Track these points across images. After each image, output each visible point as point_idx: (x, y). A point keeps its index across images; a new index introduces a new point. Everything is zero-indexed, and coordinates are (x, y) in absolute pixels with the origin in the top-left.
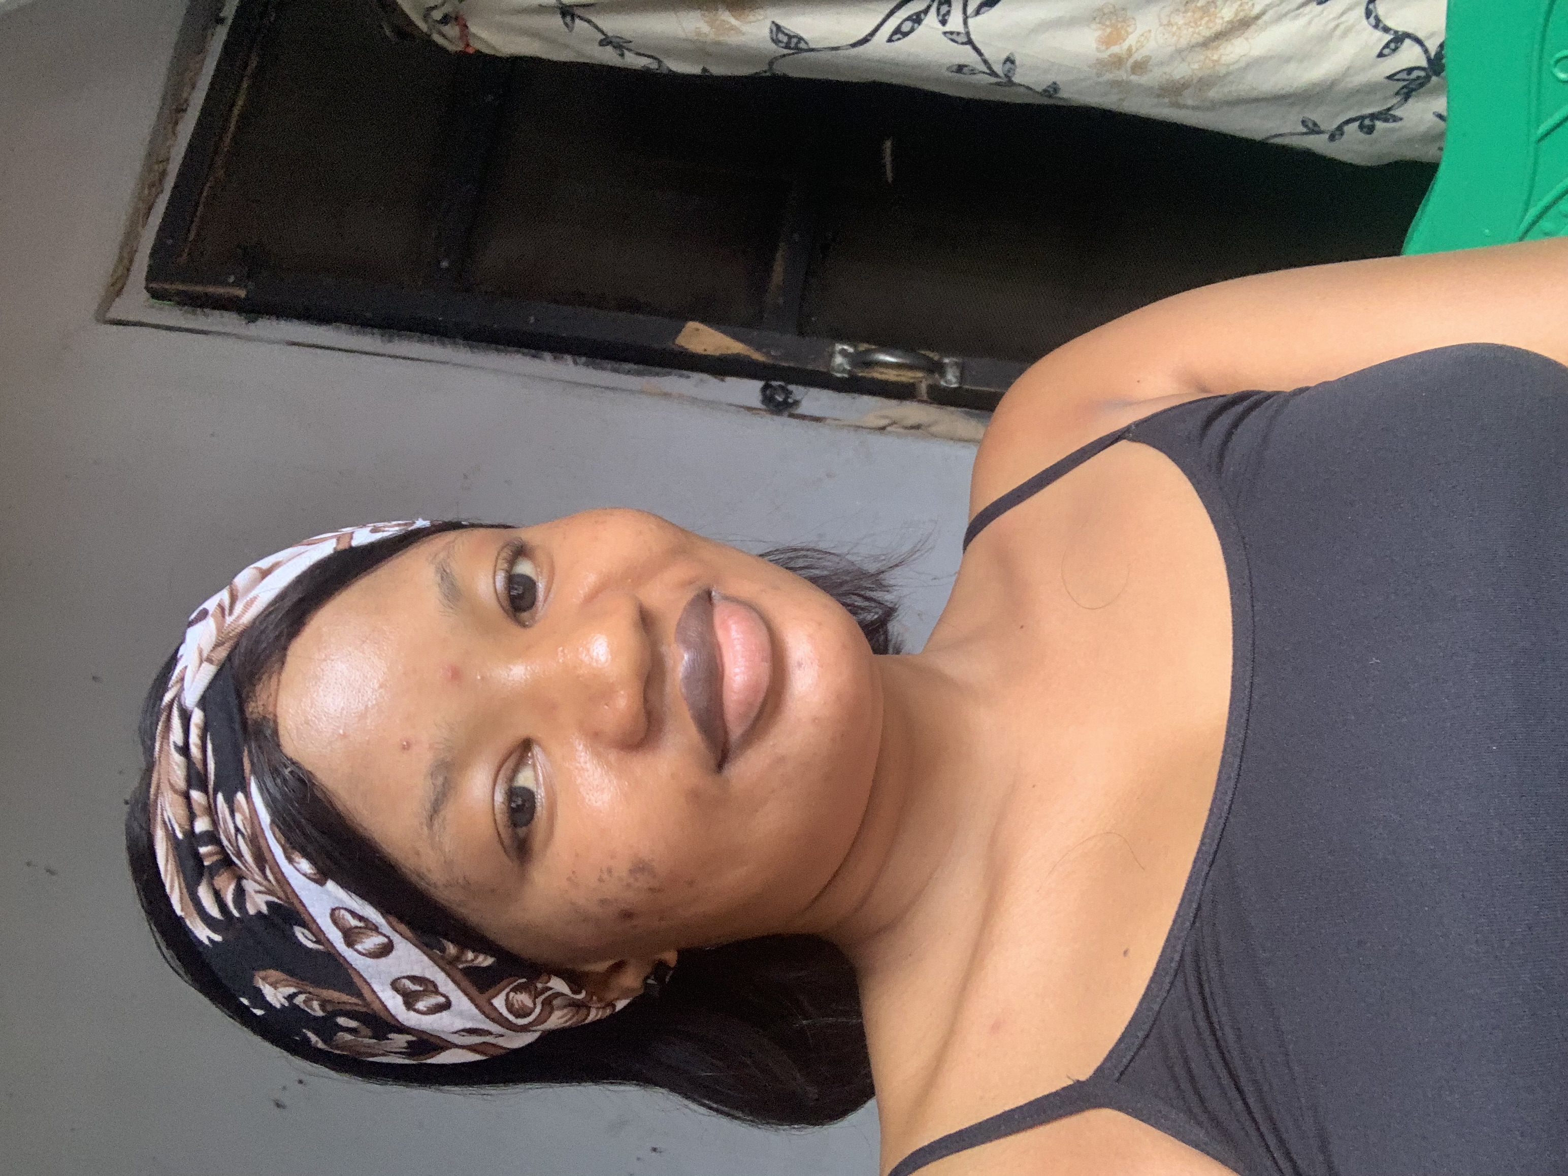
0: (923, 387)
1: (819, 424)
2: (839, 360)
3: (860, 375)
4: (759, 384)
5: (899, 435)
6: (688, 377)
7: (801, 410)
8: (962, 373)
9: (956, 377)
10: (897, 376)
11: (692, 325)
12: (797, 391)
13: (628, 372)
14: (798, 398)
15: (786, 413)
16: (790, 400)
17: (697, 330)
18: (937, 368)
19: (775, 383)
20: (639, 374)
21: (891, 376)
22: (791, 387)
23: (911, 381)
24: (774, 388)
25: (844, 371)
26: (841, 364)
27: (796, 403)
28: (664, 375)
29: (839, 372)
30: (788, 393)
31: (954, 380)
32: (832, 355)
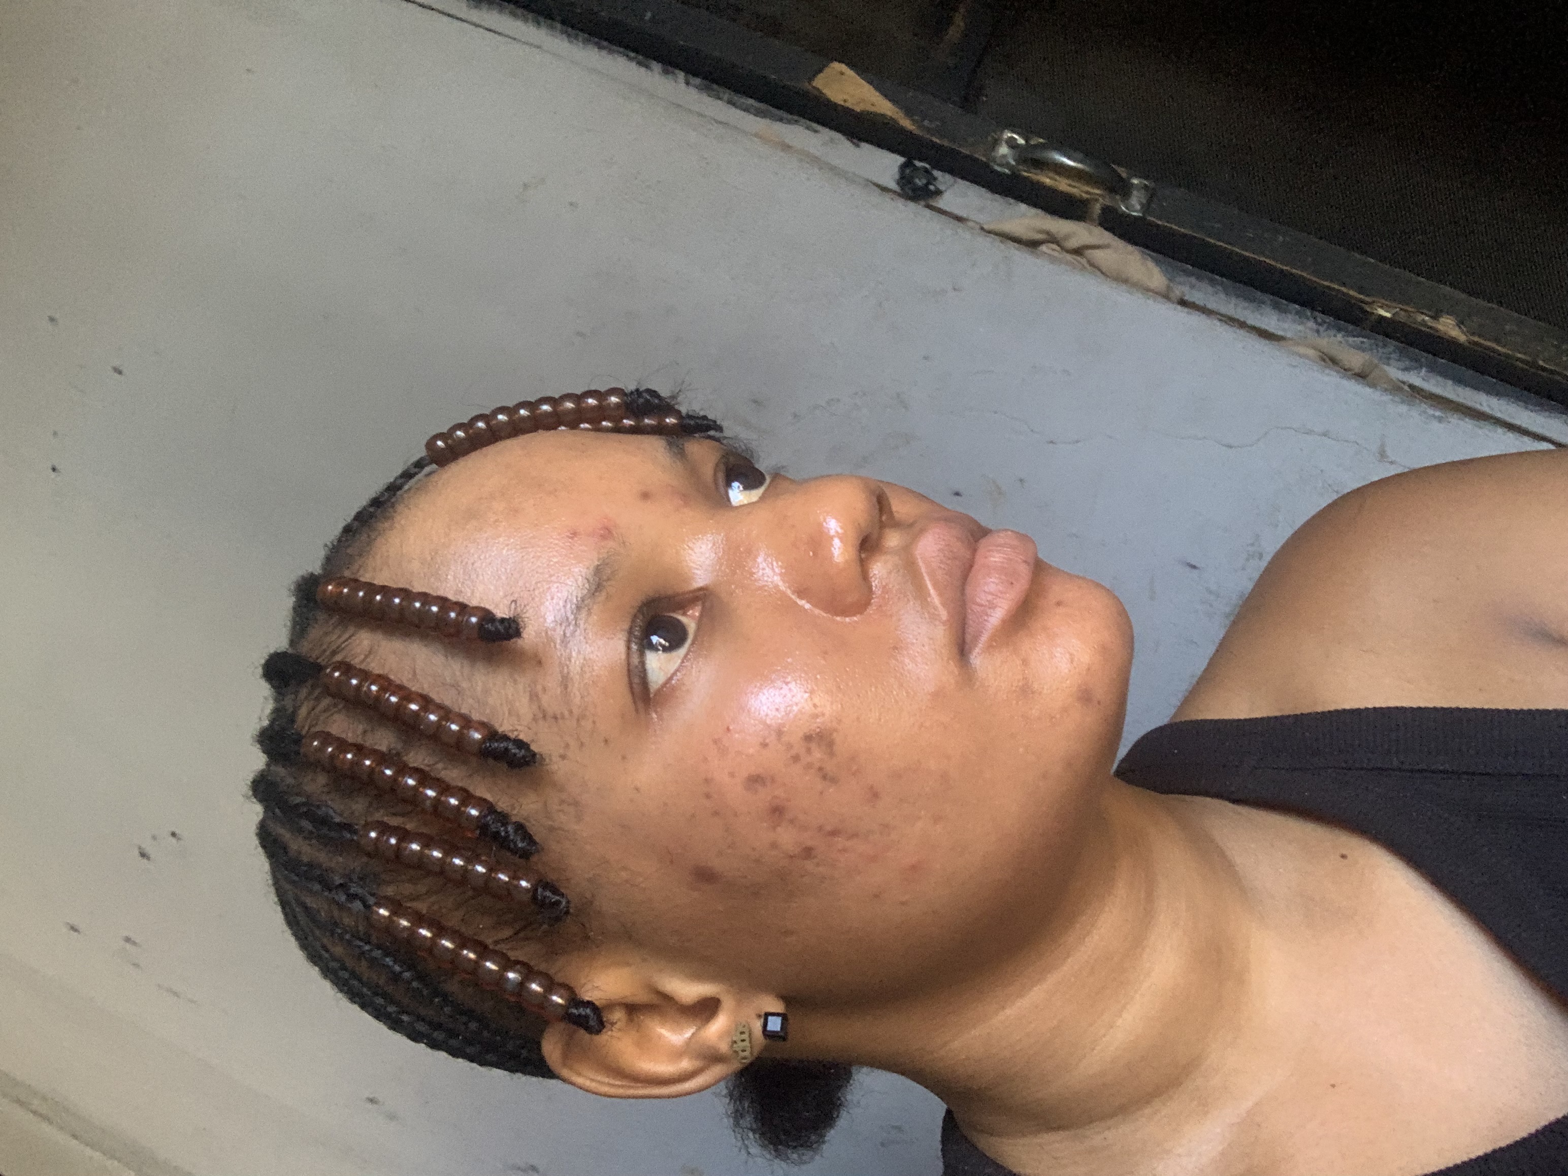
0: (1097, 209)
1: (960, 224)
2: (1003, 150)
3: (1025, 174)
4: (901, 160)
5: (1053, 260)
6: (816, 131)
7: (942, 203)
8: (1150, 200)
9: (1141, 204)
10: (1070, 185)
11: (837, 66)
12: (942, 179)
13: (746, 110)
14: (942, 188)
15: (923, 203)
16: (932, 187)
17: (842, 74)
18: (1121, 188)
19: (918, 164)
20: (758, 113)
21: (1063, 185)
22: (936, 173)
23: (1085, 196)
24: (916, 168)
25: (1007, 165)
26: (1004, 156)
27: (938, 193)
28: (789, 122)
29: (999, 165)
30: (932, 179)
31: (1138, 207)
32: (996, 143)
